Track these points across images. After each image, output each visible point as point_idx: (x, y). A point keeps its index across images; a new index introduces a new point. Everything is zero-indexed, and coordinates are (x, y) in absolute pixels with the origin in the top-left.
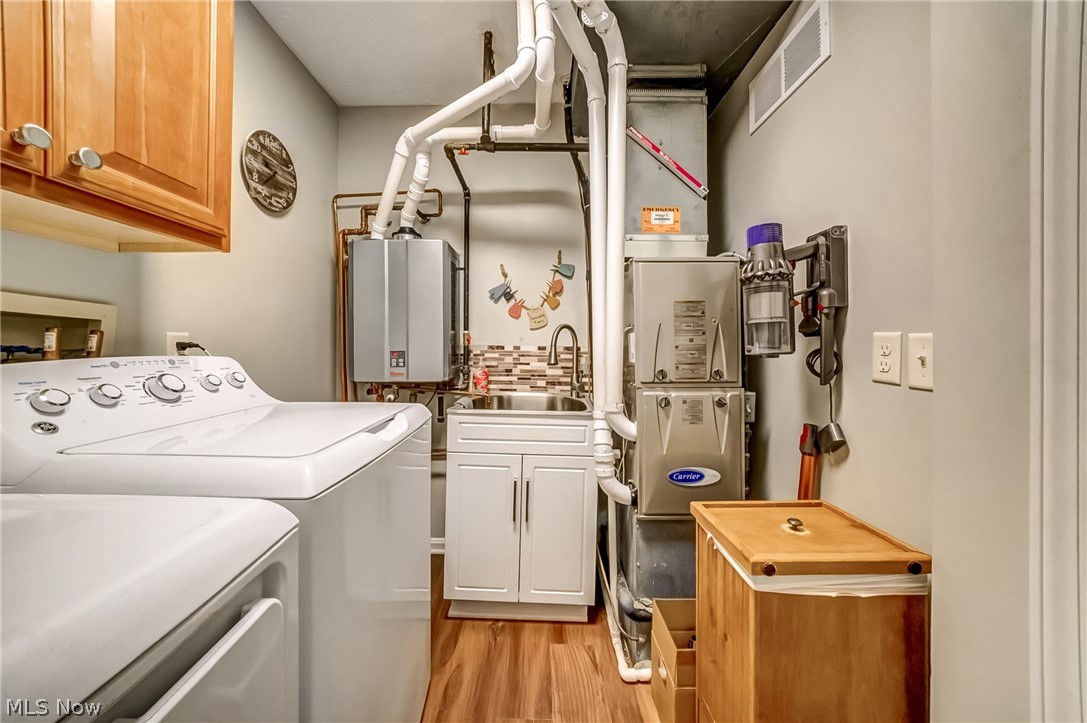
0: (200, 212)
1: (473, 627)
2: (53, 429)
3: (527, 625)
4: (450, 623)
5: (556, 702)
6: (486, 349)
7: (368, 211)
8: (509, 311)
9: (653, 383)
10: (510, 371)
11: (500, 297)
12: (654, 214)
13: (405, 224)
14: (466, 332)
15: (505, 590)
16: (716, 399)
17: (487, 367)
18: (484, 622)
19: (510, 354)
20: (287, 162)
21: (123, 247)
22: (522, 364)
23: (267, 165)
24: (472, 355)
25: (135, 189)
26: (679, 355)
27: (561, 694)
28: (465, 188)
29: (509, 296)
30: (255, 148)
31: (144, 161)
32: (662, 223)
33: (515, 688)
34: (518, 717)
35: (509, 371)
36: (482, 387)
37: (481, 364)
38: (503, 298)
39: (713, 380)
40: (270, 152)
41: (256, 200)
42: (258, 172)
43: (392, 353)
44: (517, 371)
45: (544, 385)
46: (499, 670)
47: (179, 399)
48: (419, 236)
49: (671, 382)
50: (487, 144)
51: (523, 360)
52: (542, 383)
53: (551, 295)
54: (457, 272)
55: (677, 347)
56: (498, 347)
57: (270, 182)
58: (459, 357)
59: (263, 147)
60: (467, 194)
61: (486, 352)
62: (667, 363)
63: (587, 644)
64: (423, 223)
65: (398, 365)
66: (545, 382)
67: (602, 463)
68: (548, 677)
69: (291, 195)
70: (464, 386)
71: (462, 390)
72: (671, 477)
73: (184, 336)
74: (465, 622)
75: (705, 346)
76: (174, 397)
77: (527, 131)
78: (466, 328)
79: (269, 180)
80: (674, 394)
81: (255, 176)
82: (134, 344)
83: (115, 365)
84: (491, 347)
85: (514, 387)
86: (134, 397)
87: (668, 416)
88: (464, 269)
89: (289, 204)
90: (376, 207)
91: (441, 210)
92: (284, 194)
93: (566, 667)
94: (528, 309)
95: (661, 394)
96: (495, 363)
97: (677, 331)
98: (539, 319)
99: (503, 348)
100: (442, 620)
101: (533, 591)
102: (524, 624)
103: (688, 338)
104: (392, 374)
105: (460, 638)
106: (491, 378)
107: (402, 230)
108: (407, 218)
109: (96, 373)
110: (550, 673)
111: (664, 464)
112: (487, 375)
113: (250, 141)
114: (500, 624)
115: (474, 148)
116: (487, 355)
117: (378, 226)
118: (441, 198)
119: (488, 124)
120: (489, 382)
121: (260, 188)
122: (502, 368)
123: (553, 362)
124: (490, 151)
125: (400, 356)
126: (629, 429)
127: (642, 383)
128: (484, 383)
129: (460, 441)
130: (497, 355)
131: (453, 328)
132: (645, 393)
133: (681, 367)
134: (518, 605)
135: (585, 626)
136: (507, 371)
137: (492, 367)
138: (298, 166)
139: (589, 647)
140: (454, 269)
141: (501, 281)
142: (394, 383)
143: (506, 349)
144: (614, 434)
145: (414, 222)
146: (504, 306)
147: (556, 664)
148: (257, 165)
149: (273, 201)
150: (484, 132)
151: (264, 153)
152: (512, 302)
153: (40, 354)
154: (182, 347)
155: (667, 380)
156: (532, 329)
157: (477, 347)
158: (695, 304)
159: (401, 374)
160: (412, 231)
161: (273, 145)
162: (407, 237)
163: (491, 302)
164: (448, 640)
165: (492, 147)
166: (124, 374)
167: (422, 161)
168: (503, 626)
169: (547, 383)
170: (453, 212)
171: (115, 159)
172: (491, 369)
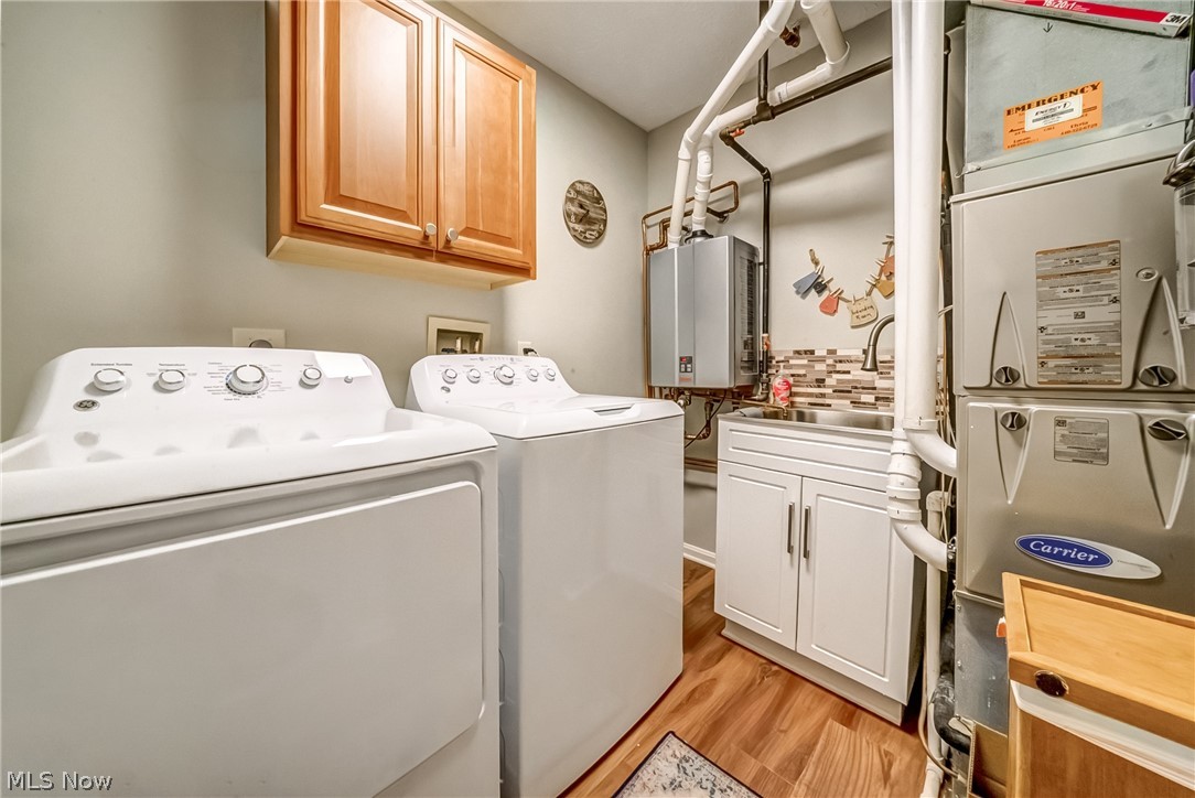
0: (514, 254)
1: (743, 655)
2: (448, 390)
3: (808, 685)
4: (720, 641)
5: (807, 774)
6: (791, 354)
7: (665, 225)
8: (821, 306)
9: (988, 388)
10: (823, 380)
11: (809, 290)
12: (1030, 114)
13: (697, 228)
14: (765, 335)
15: (780, 631)
16: (1149, 423)
17: (793, 375)
18: (757, 658)
19: (822, 360)
20: (599, 199)
21: (494, 286)
22: (838, 372)
23: (581, 206)
24: (774, 362)
25: (477, 246)
26: (1046, 342)
27: (819, 771)
28: (761, 169)
29: (820, 287)
30: (572, 196)
31: (481, 228)
32: (1050, 122)
33: (764, 731)
34: (756, 757)
35: (820, 382)
36: (782, 399)
37: (782, 371)
38: (813, 290)
39: (1142, 387)
40: (585, 196)
41: (575, 236)
42: (575, 214)
43: (681, 359)
44: (832, 381)
45: (873, 401)
46: (753, 707)
47: (512, 382)
48: (711, 237)
49: (1029, 389)
50: (767, 112)
51: (840, 367)
52: (870, 398)
53: (883, 278)
54: (753, 270)
55: (1042, 329)
56: (806, 352)
57: (584, 220)
58: (756, 363)
59: (578, 192)
60: (767, 176)
61: (791, 358)
62: (1022, 356)
63: (885, 747)
64: (721, 222)
65: (686, 371)
66: (873, 397)
67: (895, 499)
68: (811, 748)
69: (602, 227)
70: (761, 397)
71: (759, 401)
72: (1025, 544)
73: (528, 345)
74: (736, 647)
75: (1119, 324)
76: (509, 381)
77: (822, 73)
78: (766, 330)
79: (584, 219)
80: (1034, 408)
81: (573, 218)
82: (501, 348)
83: (482, 359)
84: (798, 352)
85: (828, 401)
86: (487, 379)
87: (1020, 443)
88: (763, 264)
89: (601, 234)
90: (669, 220)
91: (737, 203)
92: (596, 227)
93: (841, 752)
94: (848, 301)
95: (1006, 406)
96: (802, 372)
97: (1043, 301)
98: (864, 313)
99: (812, 352)
100: (715, 635)
101: (814, 646)
102: (804, 682)
103: (1072, 312)
104: (681, 380)
105: (727, 657)
106: (794, 389)
107: (695, 235)
108: (697, 222)
109: (472, 363)
110: (815, 744)
111: (1010, 520)
112: (789, 386)
113: (568, 192)
114: (775, 668)
115: (750, 124)
116: (792, 362)
117: (674, 235)
118: (737, 189)
119: (766, 89)
120: (792, 394)
121: (577, 226)
122: (811, 377)
123: (868, 367)
124: (768, 119)
125: (687, 361)
126: (946, 457)
127: (966, 388)
128: (785, 394)
129: (731, 449)
130: (805, 362)
131: (750, 332)
132: (971, 404)
133: (1052, 363)
134: (794, 653)
135: (893, 729)
136: (817, 380)
137: (799, 376)
138: (608, 202)
139: (887, 753)
140: (752, 266)
141: (811, 268)
142: (686, 389)
143: (816, 354)
144: (923, 466)
145: (707, 223)
146: (815, 299)
147: (827, 741)
148: (574, 209)
149: (587, 235)
150: (760, 99)
151: (580, 198)
152: (826, 294)
153: (453, 351)
154: (526, 351)
155: (1021, 384)
156: (853, 327)
157: (781, 352)
158: (1094, 250)
159: (688, 380)
160: (704, 234)
161: (585, 189)
162: (698, 240)
163: (798, 297)
164: (714, 653)
165: (769, 113)
166: (485, 364)
167: (703, 158)
168: (777, 671)
169: (877, 399)
170: (752, 202)
171: (469, 232)
172: (797, 379)
